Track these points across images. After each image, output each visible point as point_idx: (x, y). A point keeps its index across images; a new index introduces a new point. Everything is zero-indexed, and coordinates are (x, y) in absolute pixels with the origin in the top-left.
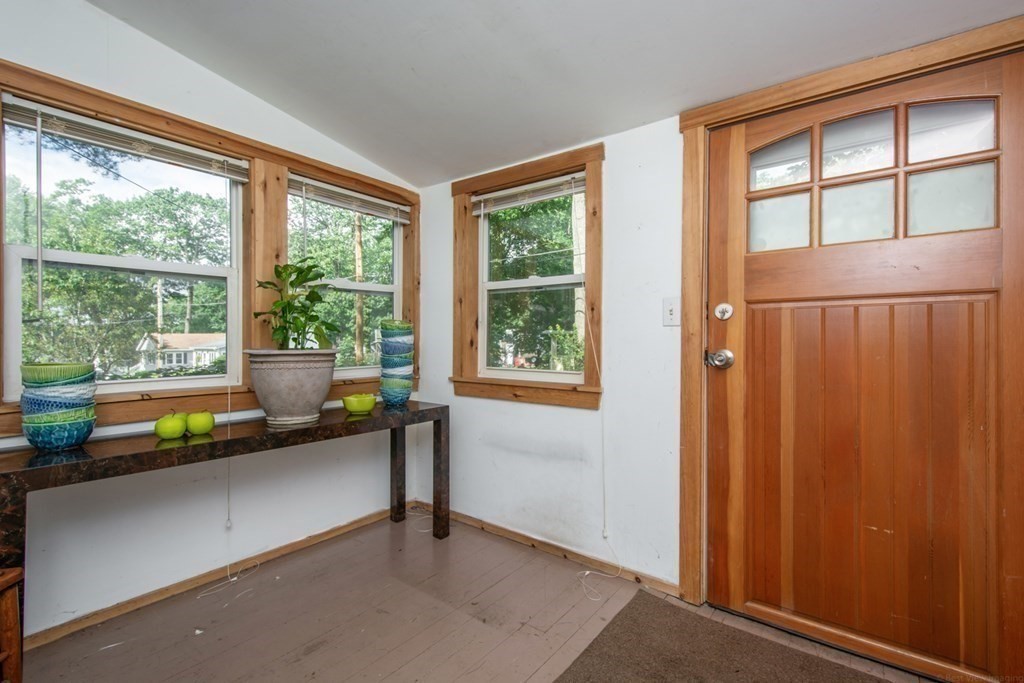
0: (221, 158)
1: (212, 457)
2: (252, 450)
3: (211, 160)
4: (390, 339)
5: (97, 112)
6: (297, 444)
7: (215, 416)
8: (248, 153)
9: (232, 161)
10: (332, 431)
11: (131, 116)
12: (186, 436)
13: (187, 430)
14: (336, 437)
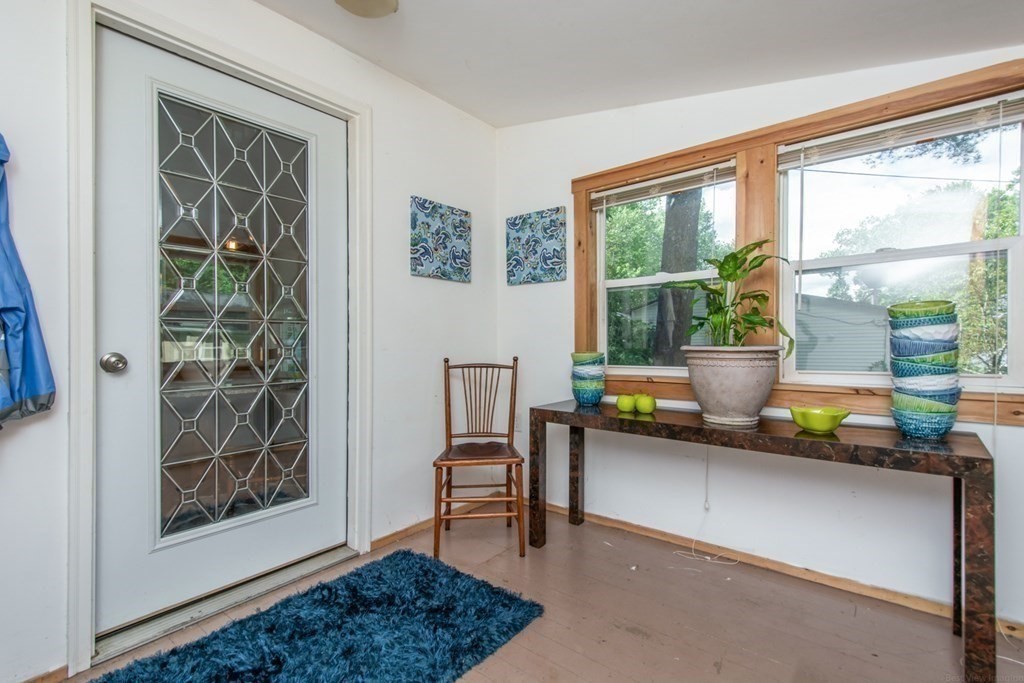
0: (711, 168)
1: (621, 430)
2: (649, 434)
3: (702, 175)
4: (904, 332)
5: (626, 180)
6: (690, 441)
7: (657, 401)
8: (730, 151)
9: (721, 166)
10: (730, 439)
11: (643, 171)
12: (636, 412)
13: (635, 408)
14: (736, 447)
